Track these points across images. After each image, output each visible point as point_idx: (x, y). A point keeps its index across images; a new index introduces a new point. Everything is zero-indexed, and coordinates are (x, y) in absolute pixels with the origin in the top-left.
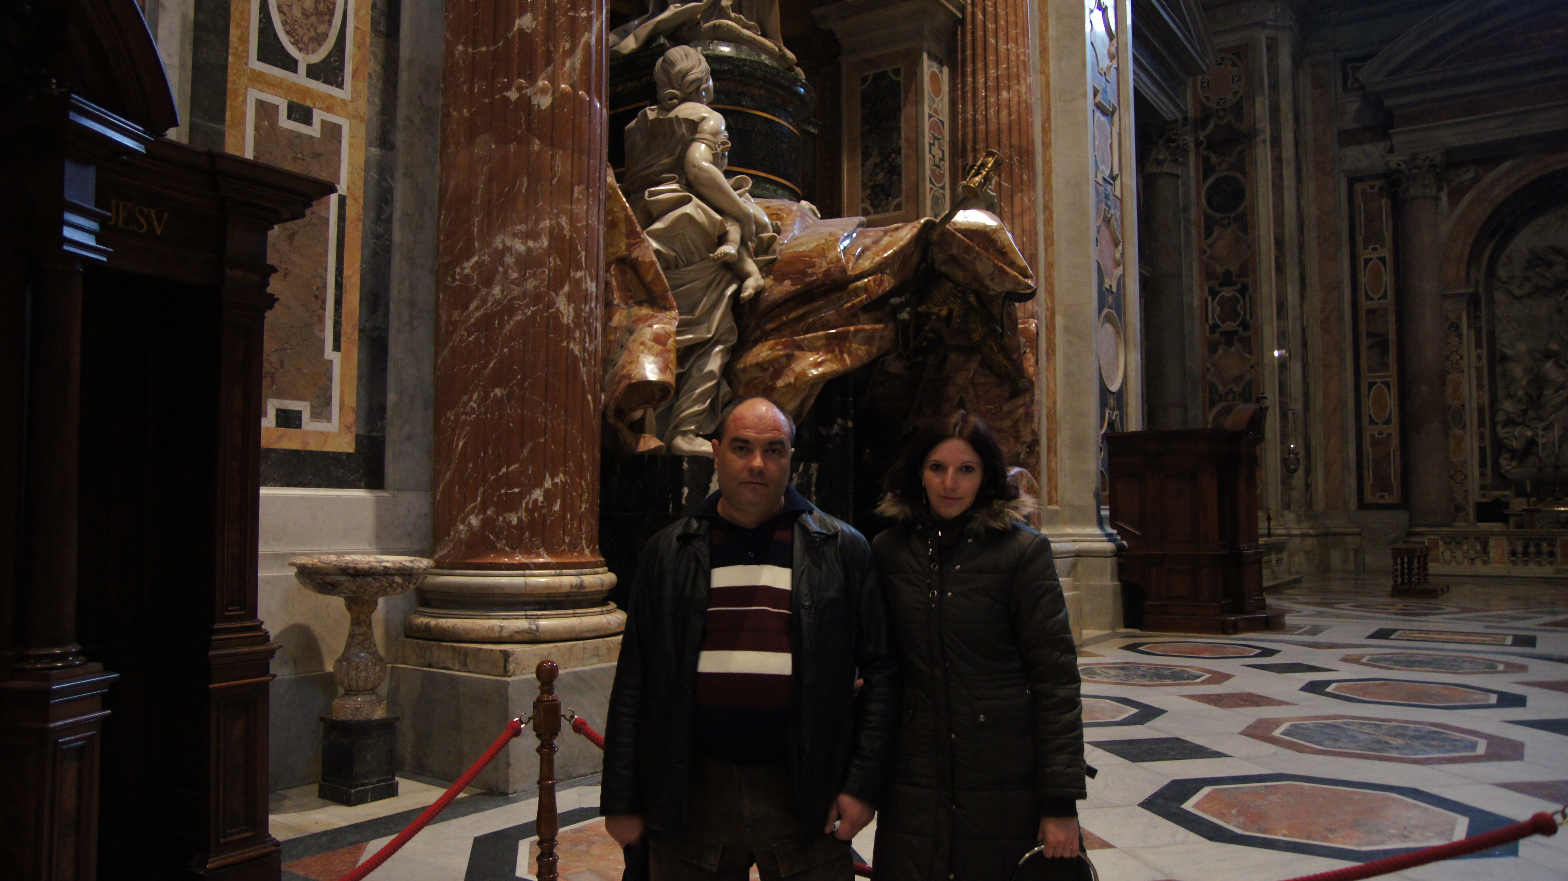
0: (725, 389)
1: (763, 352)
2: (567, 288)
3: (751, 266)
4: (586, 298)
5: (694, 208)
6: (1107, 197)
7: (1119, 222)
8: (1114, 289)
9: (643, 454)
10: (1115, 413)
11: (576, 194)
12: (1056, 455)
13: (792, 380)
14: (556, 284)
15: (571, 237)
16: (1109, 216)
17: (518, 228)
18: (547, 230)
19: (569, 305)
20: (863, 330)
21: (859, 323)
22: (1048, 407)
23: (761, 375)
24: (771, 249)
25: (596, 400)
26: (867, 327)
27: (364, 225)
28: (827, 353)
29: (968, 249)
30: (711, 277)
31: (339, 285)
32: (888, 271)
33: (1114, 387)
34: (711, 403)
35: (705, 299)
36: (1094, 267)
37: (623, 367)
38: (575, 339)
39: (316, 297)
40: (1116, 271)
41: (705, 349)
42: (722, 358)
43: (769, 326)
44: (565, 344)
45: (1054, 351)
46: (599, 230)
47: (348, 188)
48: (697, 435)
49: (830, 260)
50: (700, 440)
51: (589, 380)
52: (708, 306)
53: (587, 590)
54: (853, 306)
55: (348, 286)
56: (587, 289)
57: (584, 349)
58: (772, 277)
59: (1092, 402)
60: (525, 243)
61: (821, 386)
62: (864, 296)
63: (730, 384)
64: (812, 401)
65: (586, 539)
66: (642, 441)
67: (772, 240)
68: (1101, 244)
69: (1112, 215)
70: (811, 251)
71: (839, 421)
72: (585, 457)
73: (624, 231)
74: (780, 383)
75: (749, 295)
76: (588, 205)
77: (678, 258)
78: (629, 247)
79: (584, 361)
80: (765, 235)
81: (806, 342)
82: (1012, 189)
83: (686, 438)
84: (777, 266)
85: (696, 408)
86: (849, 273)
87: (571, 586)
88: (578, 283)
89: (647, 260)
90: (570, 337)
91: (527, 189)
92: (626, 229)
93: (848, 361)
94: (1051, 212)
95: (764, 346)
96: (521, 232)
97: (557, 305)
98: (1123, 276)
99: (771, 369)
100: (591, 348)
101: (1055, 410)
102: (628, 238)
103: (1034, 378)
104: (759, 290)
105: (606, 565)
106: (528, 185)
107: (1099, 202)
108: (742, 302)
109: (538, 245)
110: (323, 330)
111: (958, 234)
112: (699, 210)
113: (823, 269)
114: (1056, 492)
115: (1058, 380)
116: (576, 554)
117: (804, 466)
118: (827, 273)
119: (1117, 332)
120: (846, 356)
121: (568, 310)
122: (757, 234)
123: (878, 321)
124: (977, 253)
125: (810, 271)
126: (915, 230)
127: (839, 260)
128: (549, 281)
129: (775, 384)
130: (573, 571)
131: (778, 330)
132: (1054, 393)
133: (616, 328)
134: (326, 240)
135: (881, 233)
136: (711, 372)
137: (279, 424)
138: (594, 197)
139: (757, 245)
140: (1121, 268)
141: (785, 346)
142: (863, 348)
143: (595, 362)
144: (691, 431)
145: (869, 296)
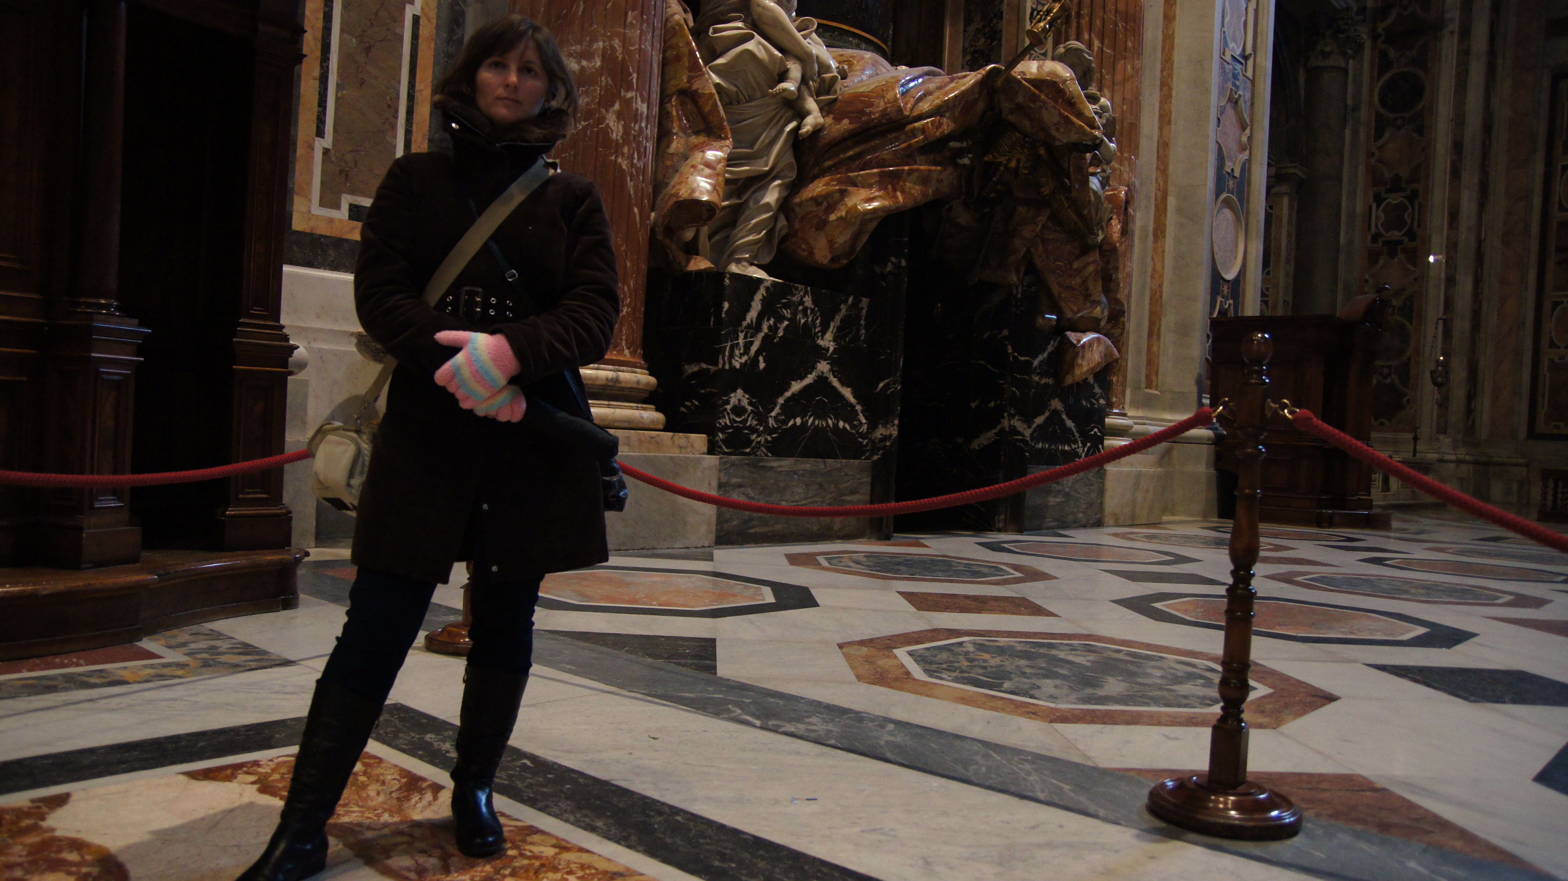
0: (782, 222)
1: (818, 187)
2: (617, 106)
3: (811, 104)
4: (636, 117)
5: (755, 45)
6: (1235, 77)
7: (1249, 104)
8: (1237, 174)
9: (691, 272)
10: (1228, 302)
11: (629, 19)
12: (1159, 338)
13: (844, 214)
14: (606, 102)
15: (624, 59)
16: (1236, 97)
17: (573, 48)
18: (600, 52)
19: (619, 122)
20: (917, 170)
21: (915, 163)
22: (1151, 289)
23: (815, 209)
24: (833, 90)
25: (644, 217)
26: (922, 167)
27: (436, 44)
28: (879, 190)
29: (1034, 98)
30: (774, 113)
31: (411, 97)
32: (948, 114)
33: (1230, 276)
34: (766, 234)
35: (765, 134)
36: (1212, 147)
37: (674, 187)
38: (623, 154)
39: (389, 106)
40: (1241, 156)
41: (763, 182)
42: (779, 193)
43: (828, 163)
44: (613, 158)
45: (1163, 232)
46: (652, 55)
47: (422, 9)
48: (752, 264)
49: (888, 100)
50: (754, 268)
51: (636, 195)
52: (767, 141)
53: (623, 385)
54: (910, 146)
55: (420, 99)
56: (637, 109)
57: (632, 165)
58: (832, 116)
59: (1202, 285)
60: (579, 63)
61: (874, 224)
62: (921, 137)
63: (787, 219)
64: (865, 238)
65: (626, 340)
66: (692, 262)
67: (834, 79)
68: (1224, 124)
69: (1240, 96)
70: (872, 91)
71: (893, 259)
72: (628, 264)
73: (687, 64)
74: (833, 217)
75: (807, 132)
76: (641, 29)
77: (739, 93)
78: (690, 79)
79: (631, 176)
80: (827, 76)
81: (860, 178)
82: (1115, 55)
83: (740, 266)
84: (837, 105)
85: (751, 238)
86: (907, 113)
87: (607, 379)
88: (628, 102)
89: (706, 92)
90: (618, 152)
91: (583, 12)
92: (689, 63)
93: (901, 199)
94: (1170, 89)
95: (820, 183)
96: (576, 51)
97: (607, 122)
98: (1249, 161)
99: (825, 204)
100: (640, 164)
101: (1161, 292)
102: (690, 71)
103: (1118, 245)
104: (819, 127)
105: (648, 370)
106: (584, 8)
107: (1224, 81)
108: (801, 138)
109: (591, 65)
110: (395, 137)
111: (1024, 82)
112: (760, 46)
113: (880, 109)
114: (1157, 375)
115: (1166, 261)
116: (615, 352)
117: (854, 299)
118: (884, 114)
119: (1238, 220)
120: (899, 194)
121: (618, 127)
122: (819, 74)
123: (935, 164)
124: (1044, 103)
125: (867, 110)
126: (980, 76)
127: (896, 100)
128: (600, 98)
129: (829, 218)
130: (610, 367)
131: (836, 167)
132: (1161, 276)
133: (672, 154)
134: (400, 55)
135: (948, 80)
136: (768, 204)
137: (351, 217)
138: (648, 24)
139: (820, 85)
140: (1247, 153)
141: (840, 182)
142: (917, 187)
143: (643, 178)
144: (745, 260)
145: (926, 138)
